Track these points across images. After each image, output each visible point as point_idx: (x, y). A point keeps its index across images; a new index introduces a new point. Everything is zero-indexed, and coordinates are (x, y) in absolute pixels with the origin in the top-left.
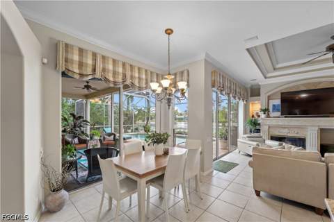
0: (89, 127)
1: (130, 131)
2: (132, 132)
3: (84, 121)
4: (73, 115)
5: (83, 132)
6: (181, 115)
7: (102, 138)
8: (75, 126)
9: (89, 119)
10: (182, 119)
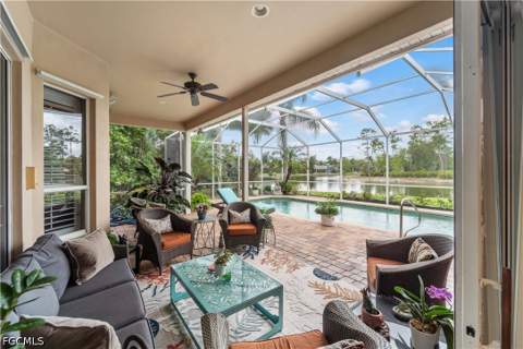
0: (189, 186)
1: (256, 192)
2: (260, 194)
3: (180, 174)
4: (161, 162)
5: (179, 197)
6: (321, 163)
7: (226, 218)
8: (164, 184)
9: (189, 171)
10: (324, 171)
